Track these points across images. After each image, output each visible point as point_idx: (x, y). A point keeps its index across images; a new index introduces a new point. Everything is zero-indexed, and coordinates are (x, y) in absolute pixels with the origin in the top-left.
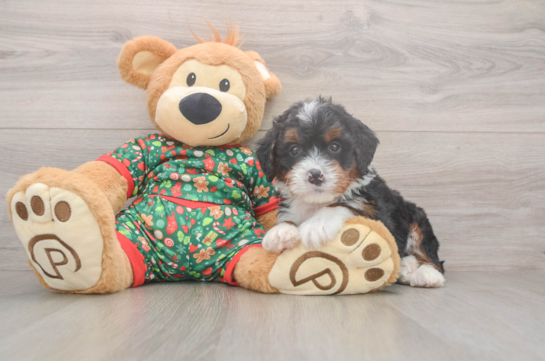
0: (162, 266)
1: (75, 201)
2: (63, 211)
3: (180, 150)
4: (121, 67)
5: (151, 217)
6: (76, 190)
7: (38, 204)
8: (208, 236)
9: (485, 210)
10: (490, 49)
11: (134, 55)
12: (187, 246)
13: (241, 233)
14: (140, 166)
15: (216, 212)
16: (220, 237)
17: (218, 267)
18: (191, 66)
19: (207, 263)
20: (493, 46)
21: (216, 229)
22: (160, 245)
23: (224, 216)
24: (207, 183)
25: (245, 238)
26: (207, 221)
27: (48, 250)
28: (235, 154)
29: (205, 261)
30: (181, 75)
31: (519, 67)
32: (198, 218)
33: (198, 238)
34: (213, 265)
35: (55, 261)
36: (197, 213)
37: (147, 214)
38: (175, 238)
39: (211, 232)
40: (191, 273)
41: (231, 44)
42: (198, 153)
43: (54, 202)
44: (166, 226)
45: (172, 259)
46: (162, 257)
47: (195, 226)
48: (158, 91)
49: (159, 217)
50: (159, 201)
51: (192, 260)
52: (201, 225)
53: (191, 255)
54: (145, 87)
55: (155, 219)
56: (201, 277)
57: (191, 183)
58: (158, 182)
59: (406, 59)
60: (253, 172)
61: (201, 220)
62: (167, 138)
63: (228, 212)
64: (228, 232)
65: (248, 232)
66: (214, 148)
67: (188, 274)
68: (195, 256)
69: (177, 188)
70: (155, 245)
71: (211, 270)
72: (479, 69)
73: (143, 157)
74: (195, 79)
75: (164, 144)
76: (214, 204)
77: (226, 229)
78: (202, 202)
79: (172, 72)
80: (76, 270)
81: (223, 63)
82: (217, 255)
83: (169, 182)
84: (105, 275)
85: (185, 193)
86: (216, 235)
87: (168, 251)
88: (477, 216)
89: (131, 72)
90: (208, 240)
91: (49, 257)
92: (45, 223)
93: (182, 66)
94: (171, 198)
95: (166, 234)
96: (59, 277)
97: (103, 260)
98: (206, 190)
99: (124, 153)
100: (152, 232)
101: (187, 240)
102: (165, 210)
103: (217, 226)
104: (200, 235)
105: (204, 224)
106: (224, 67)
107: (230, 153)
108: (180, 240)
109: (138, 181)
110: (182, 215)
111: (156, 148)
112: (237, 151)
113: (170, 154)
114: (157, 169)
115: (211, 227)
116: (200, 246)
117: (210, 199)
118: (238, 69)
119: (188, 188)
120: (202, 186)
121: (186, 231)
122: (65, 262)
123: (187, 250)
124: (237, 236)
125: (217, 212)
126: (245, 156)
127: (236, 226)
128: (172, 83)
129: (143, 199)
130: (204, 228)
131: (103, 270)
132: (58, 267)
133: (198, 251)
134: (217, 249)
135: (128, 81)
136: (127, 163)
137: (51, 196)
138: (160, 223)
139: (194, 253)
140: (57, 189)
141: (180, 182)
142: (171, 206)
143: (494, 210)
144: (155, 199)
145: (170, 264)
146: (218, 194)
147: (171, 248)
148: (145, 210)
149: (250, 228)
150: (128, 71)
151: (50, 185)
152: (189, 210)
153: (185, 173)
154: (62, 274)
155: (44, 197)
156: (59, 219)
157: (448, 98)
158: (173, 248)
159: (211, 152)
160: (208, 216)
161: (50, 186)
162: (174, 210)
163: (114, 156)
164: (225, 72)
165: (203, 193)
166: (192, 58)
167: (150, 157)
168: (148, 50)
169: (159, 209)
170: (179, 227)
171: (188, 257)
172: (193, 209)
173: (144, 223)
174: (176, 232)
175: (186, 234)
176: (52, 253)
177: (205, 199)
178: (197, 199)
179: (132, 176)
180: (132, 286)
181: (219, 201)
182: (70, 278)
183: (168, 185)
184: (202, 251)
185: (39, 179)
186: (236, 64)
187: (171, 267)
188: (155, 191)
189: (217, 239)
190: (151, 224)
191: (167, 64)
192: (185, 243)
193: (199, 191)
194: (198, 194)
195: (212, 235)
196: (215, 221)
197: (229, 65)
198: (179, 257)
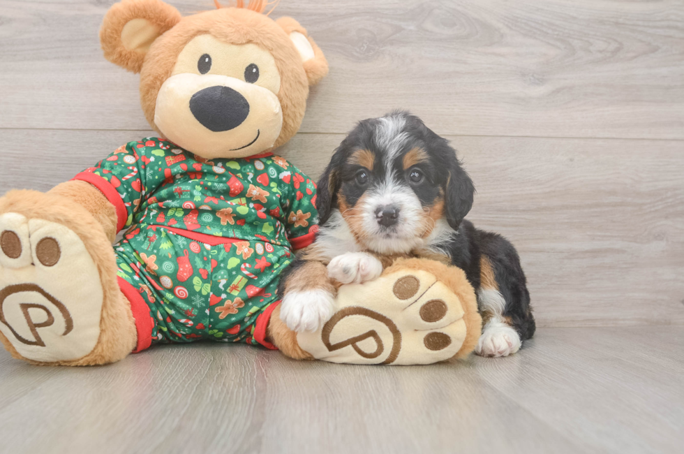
0: (171, 323)
1: (65, 237)
2: (49, 251)
3: (194, 165)
4: (104, 40)
5: (154, 257)
6: (67, 222)
7: (11, 243)
8: (235, 282)
9: (605, 244)
10: (617, 24)
11: (123, 25)
12: (208, 296)
14: (135, 185)
15: (244, 249)
16: (251, 282)
17: (248, 323)
18: (204, 44)
19: (233, 319)
20: (621, 20)
21: (246, 272)
22: (169, 296)
23: (256, 256)
26: (233, 262)
27: (25, 307)
28: (266, 166)
29: (230, 316)
31: (655, 50)
32: (220, 258)
33: (221, 286)
34: (241, 322)
35: (35, 321)
36: (219, 251)
37: (149, 254)
38: (190, 286)
39: (239, 277)
40: (210, 332)
41: (258, 11)
42: (218, 169)
43: (36, 239)
44: (176, 271)
45: (186, 314)
46: (172, 312)
47: (216, 269)
49: (166, 258)
50: (163, 235)
51: (213, 314)
52: (225, 268)
53: (211, 308)
54: (138, 69)
55: (160, 260)
56: (224, 337)
58: (164, 209)
59: (502, 36)
60: (290, 192)
61: (225, 261)
63: (259, 248)
64: (261, 275)
66: (238, 160)
67: (207, 334)
68: (217, 309)
69: (192, 218)
70: (161, 296)
71: (238, 329)
72: (600, 52)
73: (139, 172)
74: (210, 63)
75: (168, 152)
77: (258, 271)
79: (177, 50)
80: (65, 334)
81: (249, 42)
82: (247, 308)
84: (104, 339)
85: (205, 225)
86: (245, 281)
87: (180, 303)
88: (594, 253)
89: (119, 49)
90: (235, 288)
91: (27, 315)
92: (21, 268)
93: (190, 44)
94: (183, 232)
95: (177, 280)
96: (39, 342)
97: (102, 319)
98: (232, 222)
99: (112, 167)
100: (157, 277)
101: (206, 289)
102: (174, 247)
103: (246, 269)
104: (223, 282)
105: (229, 267)
107: (259, 165)
108: (197, 289)
109: (133, 206)
110: (198, 255)
111: (157, 158)
112: (269, 162)
113: (178, 169)
115: (238, 269)
116: (224, 296)
117: (238, 235)
118: (270, 50)
119: (208, 218)
120: (227, 215)
121: (205, 277)
122: (49, 323)
123: (206, 301)
124: (274, 282)
125: (246, 250)
126: (279, 170)
127: (271, 266)
128: (177, 68)
129: (140, 231)
130: (230, 272)
131: (102, 331)
132: (38, 330)
133: (222, 302)
134: (247, 300)
135: (115, 61)
136: (116, 183)
137: (31, 231)
138: (168, 267)
139: (217, 305)
140: (39, 221)
142: (181, 241)
143: (618, 245)
144: (159, 232)
145: (183, 321)
146: (247, 228)
147: (184, 300)
148: (145, 247)
150: (114, 47)
152: (208, 247)
154: (44, 339)
155: (21, 232)
156: (43, 263)
157: (558, 91)
158: (187, 300)
159: (235, 166)
160: (234, 255)
162: (187, 249)
163: (97, 173)
164: (252, 54)
165: (228, 226)
166: (206, 32)
167: (149, 172)
168: (144, 17)
169: (165, 246)
170: (194, 272)
171: (207, 312)
172: (214, 246)
173: (145, 265)
174: (191, 278)
175: (204, 281)
176: (30, 310)
177: (231, 235)
178: (220, 234)
179: (123, 200)
180: (136, 351)
181: (250, 237)
182: (55, 344)
183: (179, 213)
184: (228, 303)
185: (11, 207)
186: (267, 43)
187: (184, 325)
188: (159, 220)
189: (246, 286)
190: (155, 267)
191: (168, 38)
192: (204, 293)
193: (223, 223)
194: (222, 227)
195: (239, 280)
196: (243, 262)
197: (257, 43)
198: (195, 312)
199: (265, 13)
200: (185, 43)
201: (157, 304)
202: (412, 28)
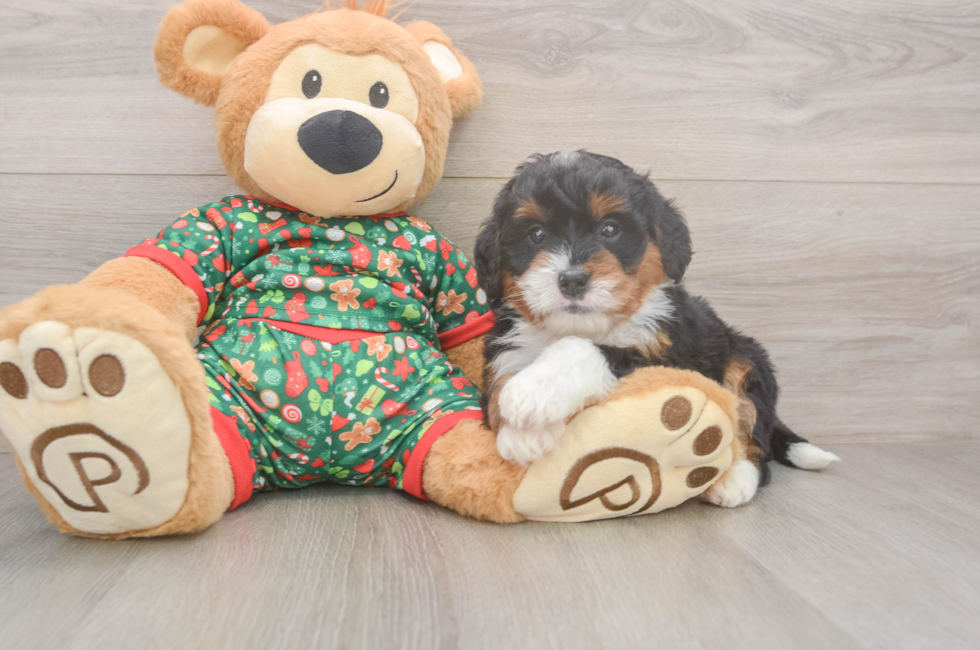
0: (278, 461)
1: (132, 354)
2: (107, 374)
3: (298, 228)
4: (159, 58)
5: (251, 364)
6: (129, 329)
7: (50, 366)
8: (367, 395)
9: (884, 330)
10: (906, 21)
11: (187, 33)
12: (328, 418)
13: (427, 386)
14: (218, 263)
15: (378, 347)
16: (390, 396)
17: (386, 457)
18: (311, 58)
19: (365, 450)
20: (911, 16)
21: (381, 381)
22: (275, 420)
23: (394, 355)
24: (358, 292)
25: (436, 395)
26: (364, 367)
27: (77, 457)
28: (401, 230)
29: (361, 446)
30: (288, 75)
31: (957, 58)
32: (346, 361)
33: (347, 402)
34: (376, 454)
35: (92, 476)
36: (344, 351)
37: (243, 359)
38: (304, 404)
39: (373, 388)
41: (379, 14)
42: (335, 234)
43: (87, 357)
44: (284, 382)
45: (298, 447)
46: (278, 444)
47: (340, 377)
48: (243, 107)
49: (269, 365)
50: (263, 332)
51: (337, 444)
52: (353, 375)
53: (334, 434)
54: (211, 100)
55: (260, 368)
56: (350, 477)
57: (326, 293)
58: (255, 293)
59: (746, 39)
60: (437, 265)
61: (352, 365)
62: (267, 204)
63: (399, 343)
64: (403, 385)
65: (441, 384)
66: (361, 219)
68: (343, 437)
69: (297, 304)
70: (262, 420)
71: (372, 464)
72: (883, 61)
73: (222, 245)
74: (319, 83)
75: (262, 218)
76: (372, 332)
77: (399, 379)
78: (349, 330)
79: (270, 67)
80: (138, 491)
81: (373, 51)
82: (384, 433)
83: (279, 293)
84: (195, 494)
85: (315, 313)
86: (381, 393)
87: (290, 430)
88: (869, 342)
89: (181, 69)
90: (368, 403)
91: (80, 470)
92: (68, 402)
93: (289, 58)
94: (287, 325)
95: (286, 396)
96: (99, 507)
97: (190, 467)
98: (356, 306)
99: (182, 238)
100: (256, 394)
101: (327, 407)
102: (279, 348)
103: (382, 375)
104: (351, 395)
105: (358, 374)
106: (375, 59)
108: (314, 407)
109: (215, 292)
110: (313, 357)
111: (247, 225)
112: (404, 224)
113: (278, 236)
114: (252, 266)
115: (371, 377)
116: (352, 416)
117: (365, 324)
118: (401, 62)
119: (319, 303)
120: (347, 298)
121: (325, 389)
122: (115, 476)
123: (326, 426)
124: (421, 393)
125: (380, 348)
126: (419, 235)
127: (416, 372)
128: (272, 92)
129: (226, 329)
130: (359, 380)
131: (192, 483)
132: (98, 489)
133: (349, 426)
134: (385, 421)
135: (177, 88)
136: (193, 259)
137: (78, 348)
138: (273, 376)
139: (342, 430)
140: (90, 331)
141: (302, 292)
142: (289, 339)
143: (902, 331)
145: (294, 456)
146: (378, 312)
148: (236, 350)
149: (444, 375)
150: (175, 66)
151: (73, 322)
152: (327, 346)
153: (312, 274)
154: (106, 502)
155: (64, 349)
156: (100, 392)
157: (822, 117)
158: (300, 425)
160: (365, 357)
161: (73, 327)
162: (297, 348)
163: (163, 246)
164: (379, 69)
165: (350, 313)
166: (310, 41)
167: (236, 245)
168: (215, 24)
169: (267, 347)
170: (309, 382)
171: (329, 440)
172: (335, 344)
173: (238, 376)
174: (305, 392)
175: (325, 395)
176: (85, 462)
177: (354, 325)
178: (339, 325)
179: (204, 284)
180: (232, 506)
181: (381, 327)
182: (125, 509)
183: (278, 298)
184: (357, 426)
185: (45, 311)
186: (396, 52)
187: (295, 462)
188: (251, 311)
189: (383, 401)
190: (253, 378)
192: (324, 413)
193: (342, 308)
194: (340, 315)
195: (374, 393)
196: (378, 365)
198: (312, 442)
199: (389, 17)
200: (282, 57)
201: (259, 434)
202: (620, 27)
